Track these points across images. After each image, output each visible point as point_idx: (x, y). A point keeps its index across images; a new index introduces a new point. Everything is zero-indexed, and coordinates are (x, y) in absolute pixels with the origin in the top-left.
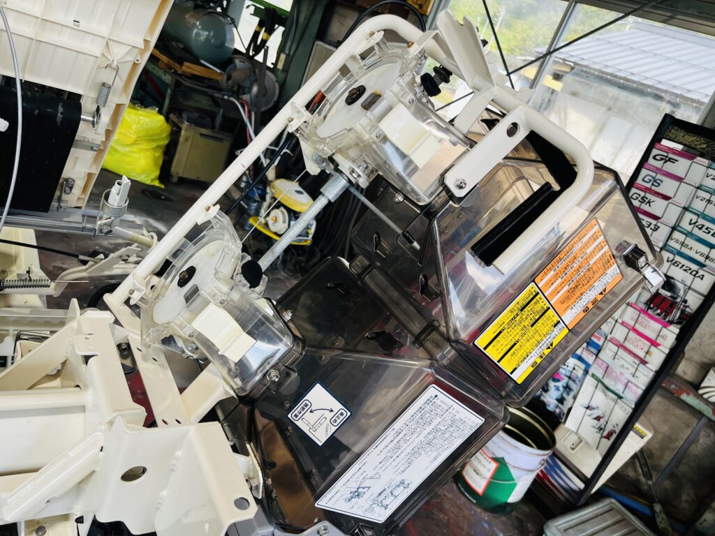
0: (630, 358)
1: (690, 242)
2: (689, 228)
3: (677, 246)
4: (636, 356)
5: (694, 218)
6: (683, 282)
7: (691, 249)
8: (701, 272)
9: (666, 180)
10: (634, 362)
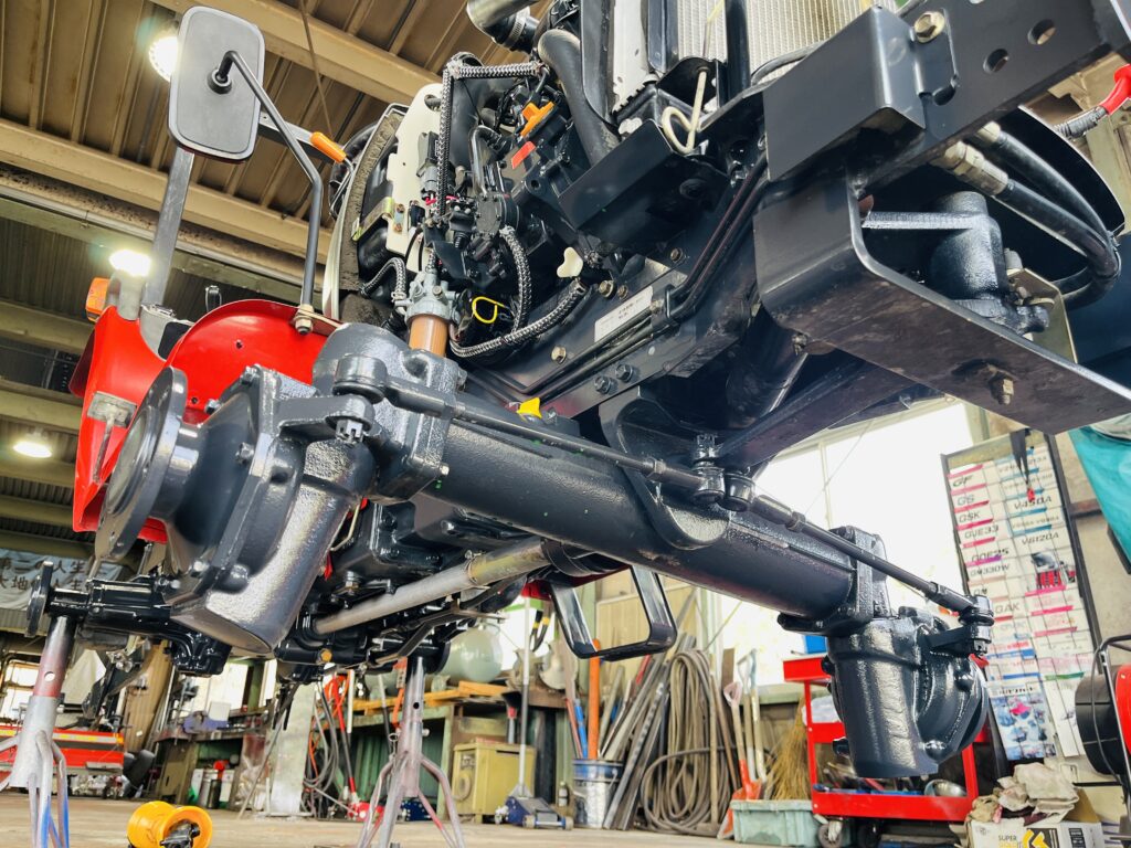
0: (1062, 637)
1: (1028, 518)
2: (1019, 510)
3: (1022, 528)
4: (1063, 630)
5: (1016, 502)
6: (1048, 550)
7: (1032, 523)
8: (1053, 532)
9: (975, 492)
10: (1068, 637)
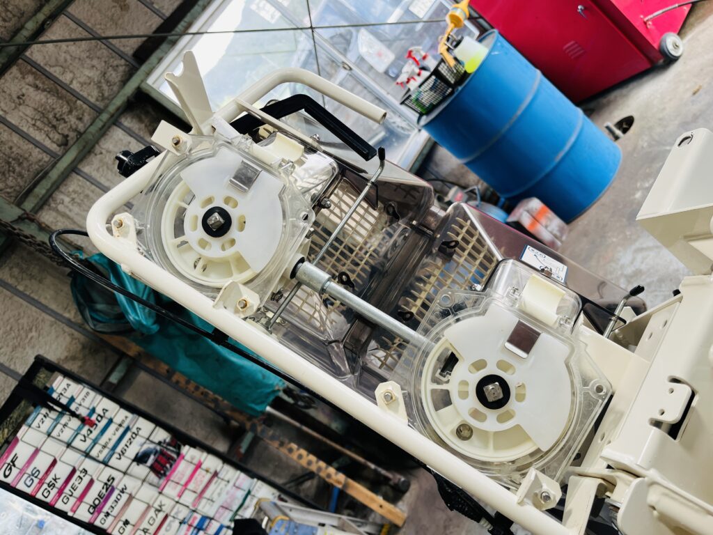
0: (212, 486)
1: (103, 440)
2: (89, 442)
4: (210, 481)
5: (80, 437)
6: (142, 445)
7: (110, 440)
8: (134, 430)
9: (34, 464)
10: (216, 483)
